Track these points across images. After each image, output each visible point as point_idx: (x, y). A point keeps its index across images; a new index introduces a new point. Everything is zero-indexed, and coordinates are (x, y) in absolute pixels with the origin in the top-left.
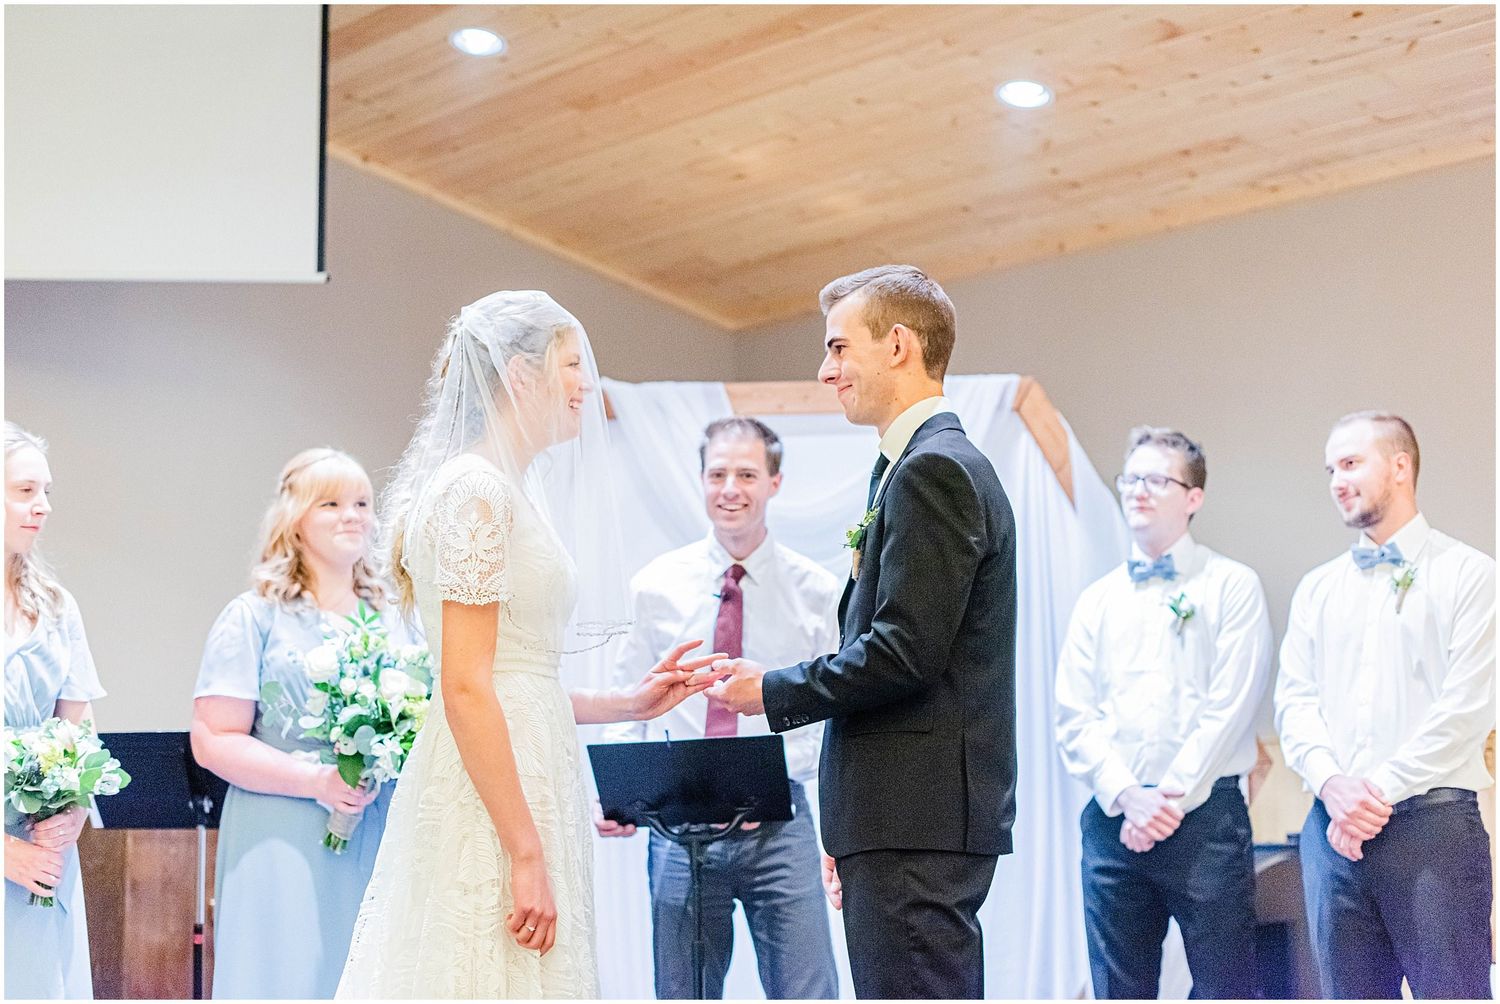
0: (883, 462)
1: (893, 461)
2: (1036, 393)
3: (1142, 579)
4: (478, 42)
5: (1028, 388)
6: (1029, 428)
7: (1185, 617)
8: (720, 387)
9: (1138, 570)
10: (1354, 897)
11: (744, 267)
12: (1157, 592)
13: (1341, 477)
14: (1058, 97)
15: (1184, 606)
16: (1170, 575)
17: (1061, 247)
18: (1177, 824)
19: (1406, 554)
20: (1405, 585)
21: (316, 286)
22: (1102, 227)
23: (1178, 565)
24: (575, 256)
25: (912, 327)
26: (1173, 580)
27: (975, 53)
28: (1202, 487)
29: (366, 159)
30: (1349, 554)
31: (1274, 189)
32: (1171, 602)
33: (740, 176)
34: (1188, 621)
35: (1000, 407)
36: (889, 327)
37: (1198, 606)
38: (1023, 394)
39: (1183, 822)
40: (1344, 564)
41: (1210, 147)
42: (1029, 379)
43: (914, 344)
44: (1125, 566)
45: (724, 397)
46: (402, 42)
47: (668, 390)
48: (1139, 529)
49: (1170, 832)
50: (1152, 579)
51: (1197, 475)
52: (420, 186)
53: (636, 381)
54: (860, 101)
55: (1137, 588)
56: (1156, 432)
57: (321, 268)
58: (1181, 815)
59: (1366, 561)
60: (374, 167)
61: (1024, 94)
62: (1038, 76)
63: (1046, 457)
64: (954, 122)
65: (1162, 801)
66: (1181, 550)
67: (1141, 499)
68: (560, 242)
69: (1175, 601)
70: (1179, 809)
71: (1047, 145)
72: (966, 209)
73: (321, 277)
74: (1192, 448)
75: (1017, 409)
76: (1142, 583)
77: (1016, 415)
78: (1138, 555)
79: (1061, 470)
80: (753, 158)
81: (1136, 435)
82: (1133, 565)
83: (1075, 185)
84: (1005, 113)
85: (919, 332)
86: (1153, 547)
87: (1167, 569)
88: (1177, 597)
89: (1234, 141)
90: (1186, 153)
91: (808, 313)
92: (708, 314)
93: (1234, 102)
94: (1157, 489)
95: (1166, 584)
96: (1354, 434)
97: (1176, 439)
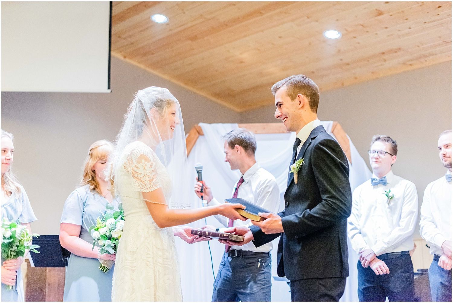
0: (298, 141)
1: (303, 140)
2: (339, 127)
3: (376, 184)
4: (159, 18)
5: (336, 125)
7: (390, 198)
8: (236, 125)
9: (374, 181)
11: (243, 91)
12: (381, 189)
13: (444, 151)
14: (343, 35)
15: (390, 195)
16: (385, 184)
17: (343, 84)
21: (107, 94)
22: (356, 78)
23: (388, 182)
24: (190, 88)
25: (304, 94)
26: (386, 186)
27: (317, 21)
28: (396, 155)
29: (125, 57)
30: (445, 176)
31: (411, 65)
32: (386, 193)
33: (242, 62)
34: (391, 200)
36: (296, 95)
37: (395, 195)
38: (334, 127)
41: (391, 51)
42: (336, 122)
43: (306, 100)
44: (370, 180)
46: (136, 19)
47: (219, 126)
48: (376, 168)
50: (379, 185)
51: (394, 151)
52: (142, 66)
53: (210, 123)
54: (280, 37)
55: (374, 188)
56: (381, 137)
57: (109, 88)
59: (450, 179)
60: (127, 60)
61: (332, 34)
62: (337, 28)
64: (310, 44)
66: (390, 177)
67: (376, 159)
68: (186, 84)
69: (387, 193)
71: (339, 51)
72: (313, 72)
73: (109, 91)
74: (393, 142)
75: (332, 132)
76: (376, 186)
77: (332, 134)
78: (374, 176)
79: (347, 151)
80: (246, 56)
81: (375, 137)
82: (373, 180)
83: (348, 64)
84: (325, 41)
85: (307, 96)
86: (380, 175)
87: (383, 182)
88: (388, 191)
89: (399, 49)
90: (383, 53)
91: (263, 106)
92: (232, 107)
93: (399, 36)
94: (382, 156)
95: (384, 187)
96: (448, 136)
97: (388, 139)
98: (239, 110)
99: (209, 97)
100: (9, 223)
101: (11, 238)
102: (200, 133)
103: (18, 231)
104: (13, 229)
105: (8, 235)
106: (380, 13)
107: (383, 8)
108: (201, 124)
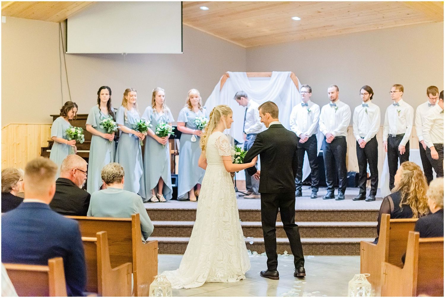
2: (294, 74)
4: (204, 8)
6: (293, 80)
7: (309, 111)
8: (245, 73)
9: (303, 105)
10: (329, 150)
11: (249, 38)
14: (302, 19)
16: (307, 105)
17: (305, 38)
18: (308, 139)
19: (337, 105)
20: (336, 109)
21: (181, 54)
22: (312, 36)
23: (308, 104)
24: (217, 36)
28: (311, 93)
30: (329, 104)
31: (340, 32)
33: (248, 26)
34: (310, 112)
35: (288, 76)
37: (311, 110)
38: (292, 75)
39: (309, 139)
41: (328, 26)
42: (293, 72)
43: (269, 115)
44: (301, 104)
45: (246, 75)
46: (191, 8)
47: (237, 73)
48: (303, 99)
49: (307, 140)
50: (305, 106)
51: (310, 91)
52: (191, 26)
53: (233, 71)
54: (269, 18)
55: (303, 107)
57: (182, 51)
58: (308, 138)
59: (331, 105)
61: (296, 18)
62: (298, 16)
63: (295, 84)
64: (285, 21)
65: (306, 136)
66: (309, 102)
67: (303, 95)
68: (215, 34)
69: (308, 109)
70: (308, 137)
71: (301, 25)
72: (287, 32)
73: (182, 53)
75: (291, 77)
77: (290, 78)
78: (303, 102)
79: (297, 86)
80: (250, 24)
81: (302, 86)
82: (302, 104)
83: (307, 30)
84: (293, 21)
85: (270, 113)
86: (305, 102)
89: (332, 26)
90: (324, 27)
91: (260, 46)
92: (241, 45)
93: (331, 21)
94: (305, 93)
95: (307, 107)
96: (332, 89)
97: (308, 86)
98: (245, 47)
99: (227, 40)
100: (163, 124)
101: (164, 129)
102: (228, 76)
103: (166, 127)
104: (164, 126)
105: (162, 128)
106: (320, 12)
107: (320, 10)
108: (228, 72)
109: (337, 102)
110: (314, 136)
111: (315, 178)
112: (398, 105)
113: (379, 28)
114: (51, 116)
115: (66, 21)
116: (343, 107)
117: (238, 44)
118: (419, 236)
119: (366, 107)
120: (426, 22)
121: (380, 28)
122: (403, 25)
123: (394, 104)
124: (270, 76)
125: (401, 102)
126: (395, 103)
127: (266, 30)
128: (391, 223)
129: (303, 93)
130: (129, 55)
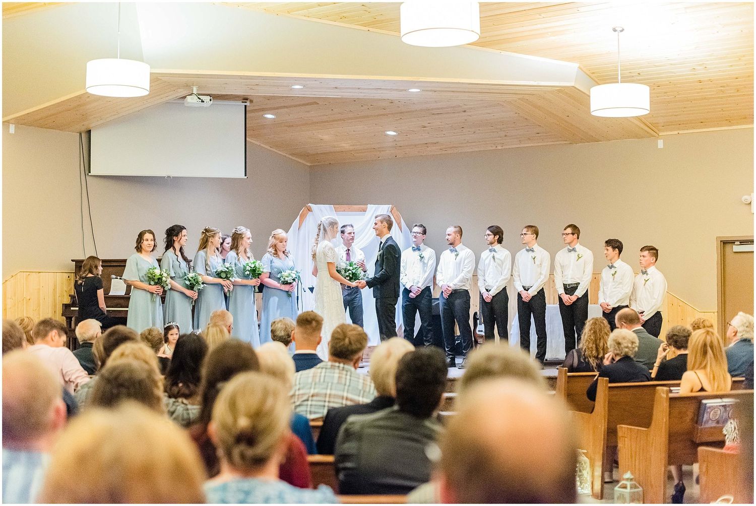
0: (381, 243)
1: (383, 243)
2: (395, 209)
3: (414, 250)
7: (422, 258)
8: (332, 206)
10: (447, 306)
11: (316, 154)
12: (417, 253)
13: (447, 237)
14: (399, 134)
15: (422, 256)
16: (419, 250)
17: (396, 156)
18: (420, 292)
19: (458, 250)
20: (457, 255)
21: (245, 179)
22: (406, 153)
23: (421, 248)
24: (276, 151)
28: (425, 234)
30: (449, 249)
31: (446, 150)
32: (420, 255)
33: (321, 140)
37: (424, 256)
38: (392, 209)
40: (448, 251)
41: (431, 143)
42: (393, 206)
44: (411, 248)
45: (333, 209)
47: (322, 206)
48: (414, 241)
50: (416, 250)
51: (424, 232)
54: (354, 131)
56: (418, 224)
57: (245, 176)
58: (421, 290)
59: (451, 251)
61: (391, 133)
64: (375, 135)
65: (417, 288)
66: (422, 246)
67: (415, 236)
71: (395, 140)
72: (375, 149)
73: (246, 177)
74: (424, 227)
78: (414, 246)
79: (399, 224)
80: (326, 137)
81: (414, 225)
82: (413, 248)
83: (401, 147)
84: (386, 135)
85: (387, 224)
86: (417, 245)
89: (438, 143)
90: (427, 144)
91: (330, 164)
92: (304, 162)
93: (437, 137)
94: (418, 235)
96: (451, 230)
97: (421, 226)
98: (309, 164)
99: (286, 155)
102: (310, 210)
106: (425, 127)
107: (426, 125)
108: (310, 204)
109: (459, 247)
110: (428, 289)
111: (429, 342)
112: (533, 251)
113: (497, 148)
114: (73, 261)
115: (89, 132)
116: (464, 252)
117: (299, 160)
118: (608, 381)
119: (494, 252)
120: (558, 143)
121: (499, 148)
122: (530, 145)
123: (527, 250)
124: (365, 211)
125: (536, 247)
126: (528, 248)
127: (346, 145)
128: (569, 377)
129: (415, 234)
130: (176, 179)
